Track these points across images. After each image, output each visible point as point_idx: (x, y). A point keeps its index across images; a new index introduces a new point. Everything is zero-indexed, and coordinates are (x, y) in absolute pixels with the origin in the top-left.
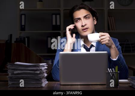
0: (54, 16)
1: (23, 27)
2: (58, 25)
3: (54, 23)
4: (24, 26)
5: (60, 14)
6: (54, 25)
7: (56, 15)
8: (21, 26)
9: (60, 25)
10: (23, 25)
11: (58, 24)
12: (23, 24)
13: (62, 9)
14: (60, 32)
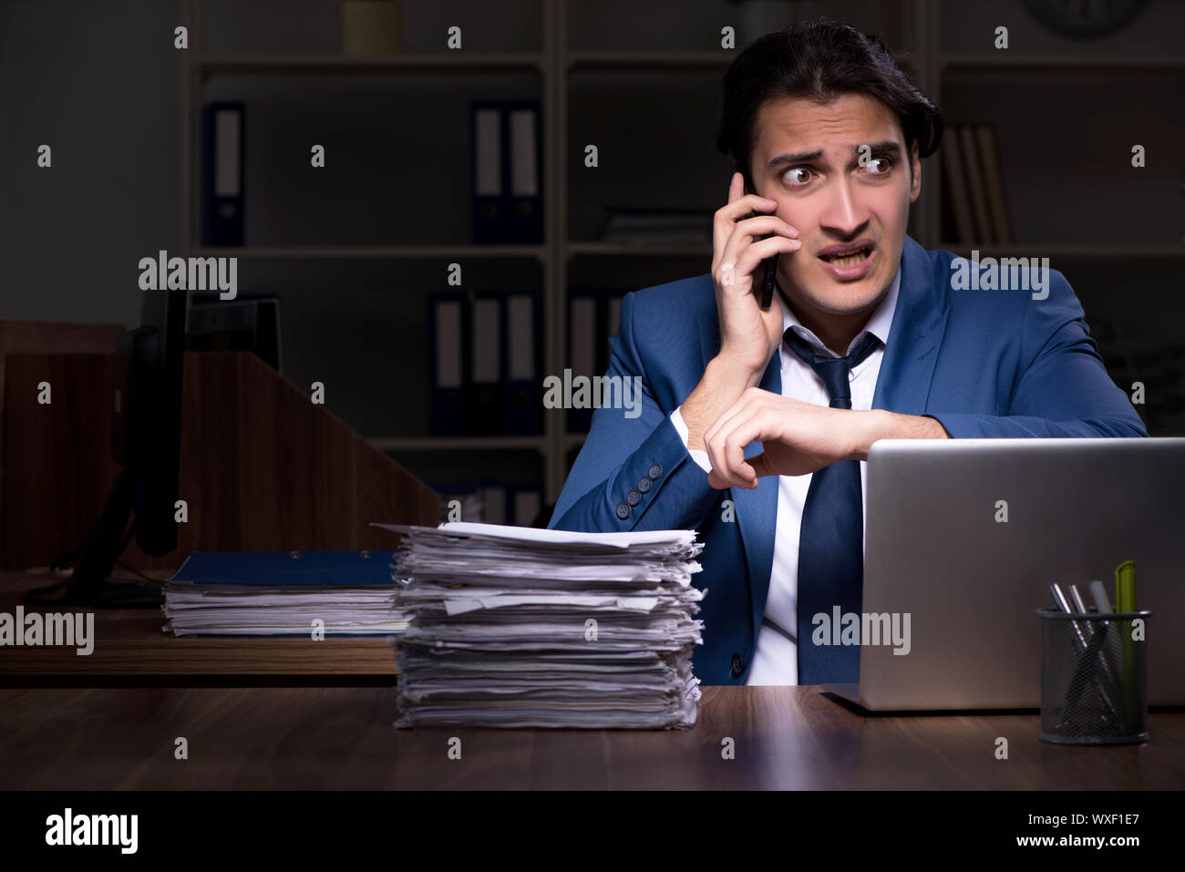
0: (488, 122)
1: (228, 211)
2: (527, 198)
3: (488, 183)
4: (238, 201)
5: (535, 106)
6: (488, 199)
7: (506, 109)
8: (212, 201)
9: (538, 201)
10: (227, 200)
11: (525, 185)
12: (227, 183)
13: (555, 60)
14: (543, 253)
